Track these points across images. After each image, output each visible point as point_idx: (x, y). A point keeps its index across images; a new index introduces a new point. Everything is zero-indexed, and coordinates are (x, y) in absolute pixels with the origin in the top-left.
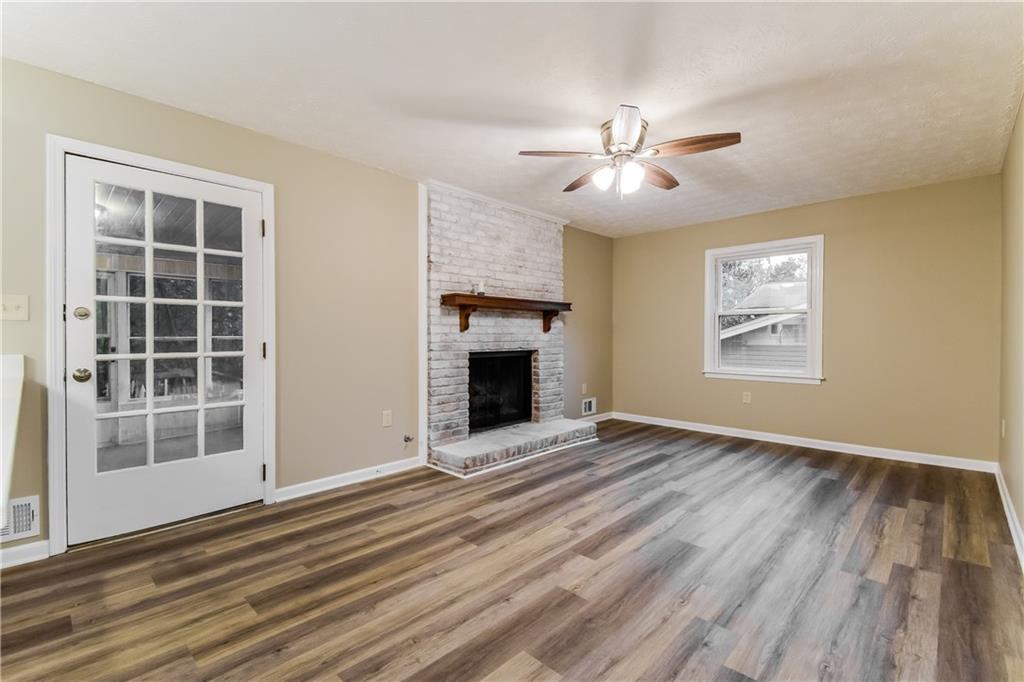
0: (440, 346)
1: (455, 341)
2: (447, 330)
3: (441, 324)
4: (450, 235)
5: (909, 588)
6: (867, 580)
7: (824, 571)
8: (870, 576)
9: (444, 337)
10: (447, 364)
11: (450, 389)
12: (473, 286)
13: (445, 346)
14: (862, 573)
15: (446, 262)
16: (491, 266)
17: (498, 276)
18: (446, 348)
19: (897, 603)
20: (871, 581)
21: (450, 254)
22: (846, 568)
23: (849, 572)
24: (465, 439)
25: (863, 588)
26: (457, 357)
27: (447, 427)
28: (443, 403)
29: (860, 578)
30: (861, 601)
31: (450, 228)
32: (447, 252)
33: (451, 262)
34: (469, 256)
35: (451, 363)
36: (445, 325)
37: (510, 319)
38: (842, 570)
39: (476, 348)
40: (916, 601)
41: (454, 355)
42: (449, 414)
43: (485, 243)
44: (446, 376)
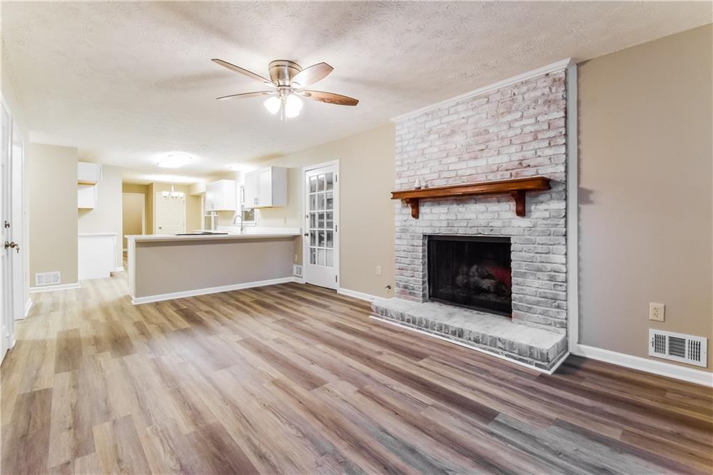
0: (401, 229)
1: (411, 226)
2: (405, 218)
3: (401, 214)
4: (408, 149)
5: (75, 434)
6: (108, 421)
7: (141, 407)
8: (108, 425)
9: (404, 223)
10: (405, 242)
11: (407, 261)
12: (426, 182)
13: (403, 229)
14: (115, 423)
15: (405, 169)
16: (444, 161)
17: (452, 167)
18: (404, 230)
19: (81, 417)
20: (105, 421)
21: (408, 163)
22: (128, 419)
23: (125, 417)
24: (419, 301)
25: (108, 413)
26: (413, 237)
27: (406, 287)
28: (402, 269)
29: (114, 418)
30: (104, 404)
31: (408, 144)
32: (406, 162)
33: (409, 169)
34: (424, 159)
35: (408, 242)
36: (404, 214)
37: (465, 206)
38: (130, 415)
39: (429, 231)
40: (68, 426)
41: (411, 236)
42: (406, 278)
43: (438, 143)
44: (404, 251)
